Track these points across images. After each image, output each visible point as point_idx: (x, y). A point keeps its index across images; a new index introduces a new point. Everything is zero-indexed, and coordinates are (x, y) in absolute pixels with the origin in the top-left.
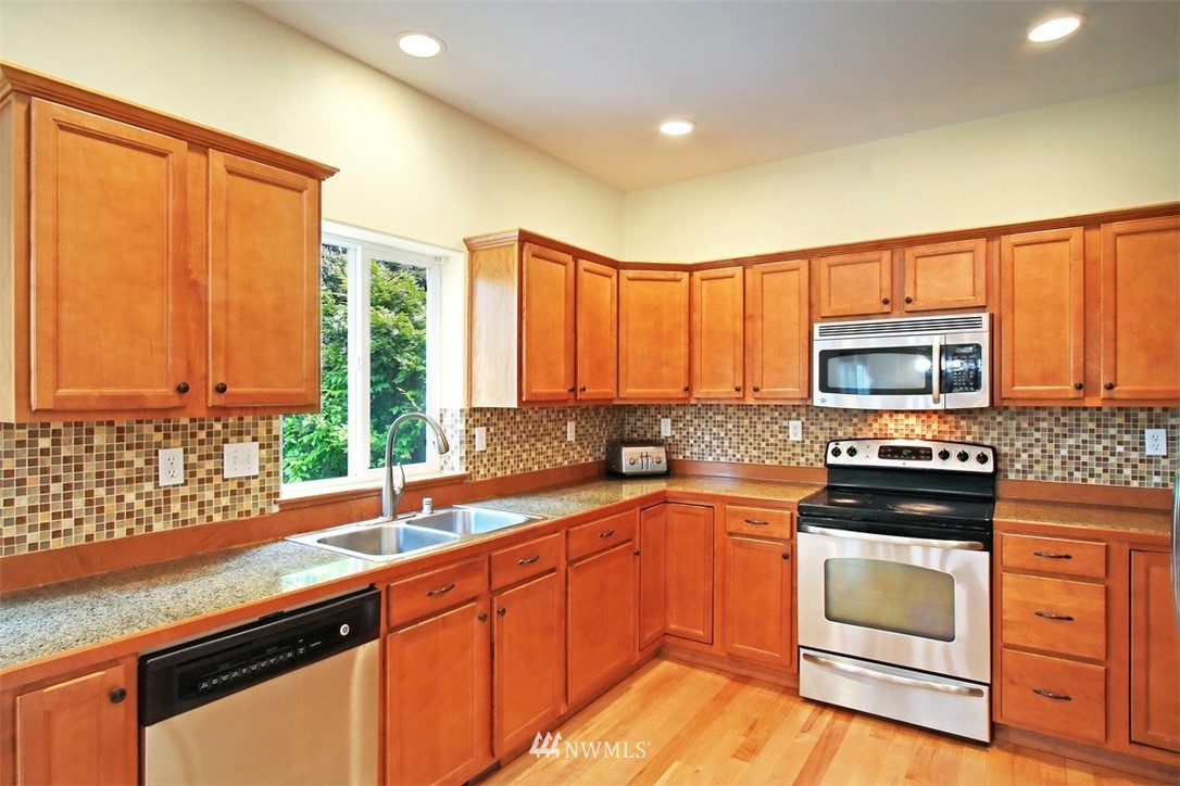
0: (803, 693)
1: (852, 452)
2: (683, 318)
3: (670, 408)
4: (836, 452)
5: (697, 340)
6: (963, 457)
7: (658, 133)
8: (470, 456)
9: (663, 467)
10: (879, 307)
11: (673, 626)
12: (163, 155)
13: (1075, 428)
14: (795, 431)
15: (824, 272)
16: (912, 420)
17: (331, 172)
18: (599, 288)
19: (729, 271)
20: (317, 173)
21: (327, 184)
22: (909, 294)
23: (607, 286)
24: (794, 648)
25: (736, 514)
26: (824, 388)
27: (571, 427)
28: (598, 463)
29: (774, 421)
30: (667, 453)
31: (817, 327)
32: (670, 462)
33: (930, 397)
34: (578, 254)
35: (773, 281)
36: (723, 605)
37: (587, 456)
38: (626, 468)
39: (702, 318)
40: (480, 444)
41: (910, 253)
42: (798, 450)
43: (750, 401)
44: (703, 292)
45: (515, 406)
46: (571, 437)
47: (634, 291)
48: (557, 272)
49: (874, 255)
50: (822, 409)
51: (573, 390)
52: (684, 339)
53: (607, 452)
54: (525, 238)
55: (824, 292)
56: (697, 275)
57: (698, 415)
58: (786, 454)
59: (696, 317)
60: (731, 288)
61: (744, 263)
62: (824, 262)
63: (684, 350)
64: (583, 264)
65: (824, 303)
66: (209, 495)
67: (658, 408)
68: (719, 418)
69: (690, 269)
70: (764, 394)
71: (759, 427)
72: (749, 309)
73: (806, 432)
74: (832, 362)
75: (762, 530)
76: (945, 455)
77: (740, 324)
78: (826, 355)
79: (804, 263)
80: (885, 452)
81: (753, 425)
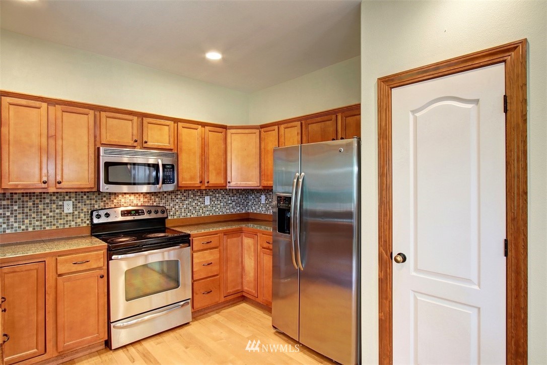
1: (107, 215)
4: (98, 217)
6: (157, 212)
10: (132, 143)
13: (188, 197)
14: (68, 207)
15: (104, 120)
22: (145, 139)
24: (108, 324)
25: (64, 262)
26: (107, 182)
29: (53, 202)
31: (102, 149)
36: (56, 322)
39: (11, 131)
41: (146, 120)
42: (70, 218)
44: (11, 113)
49: (129, 118)
55: (103, 130)
56: (6, 99)
59: (5, 131)
60: (38, 116)
61: (47, 101)
62: (104, 114)
65: (103, 137)
70: (63, 185)
71: (41, 207)
72: (52, 132)
73: (75, 207)
74: (110, 168)
75: (84, 267)
76: (150, 212)
77: (44, 140)
78: (107, 165)
79: (92, 112)
80: (124, 214)
81: (36, 205)
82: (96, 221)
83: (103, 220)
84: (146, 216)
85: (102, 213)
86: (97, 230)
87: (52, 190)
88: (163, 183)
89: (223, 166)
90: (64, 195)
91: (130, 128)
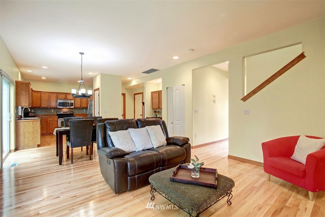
2: (40, 97)
5: (42, 100)
6: (71, 112)
10: (64, 99)
13: (79, 110)
14: (53, 111)
16: (66, 109)
19: (46, 93)
22: (67, 98)
26: (59, 106)
29: (50, 110)
31: (58, 100)
33: (69, 107)
35: (52, 95)
36: (49, 128)
41: (67, 94)
42: (53, 113)
44: (42, 95)
49: (63, 94)
52: (40, 100)
55: (58, 97)
56: (42, 93)
57: (38, 109)
58: (51, 113)
60: (47, 95)
61: (49, 92)
62: (58, 94)
70: (51, 106)
71: (48, 110)
72: (49, 97)
73: (54, 111)
75: (54, 120)
76: (69, 112)
77: (48, 99)
78: (59, 103)
79: (56, 94)
80: (63, 112)
81: (47, 110)
82: (58, 113)
83: (59, 113)
84: (68, 113)
85: (59, 112)
86: (58, 115)
87: (49, 107)
88: (71, 106)
89: (86, 103)
90: (52, 108)
91: (64, 96)
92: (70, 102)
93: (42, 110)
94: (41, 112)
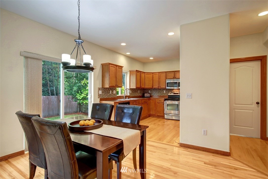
0: (165, 118)
1: (171, 94)
2: (152, 79)
3: (150, 89)
4: (169, 94)
5: (153, 81)
7: (150, 59)
8: (130, 94)
9: (149, 96)
10: (173, 78)
11: (151, 113)
12: (115, 67)
15: (167, 74)
16: (177, 90)
17: (123, 67)
18: (143, 75)
19: (157, 73)
20: (122, 67)
21: (123, 68)
22: (176, 77)
23: (144, 75)
24: (164, 113)
25: (158, 100)
26: (167, 86)
27: (139, 91)
28: (142, 96)
29: (162, 90)
30: (150, 95)
31: (166, 80)
32: (150, 96)
33: (177, 87)
34: (141, 72)
35: (162, 75)
36: (157, 110)
37: (140, 95)
38: (145, 96)
39: (154, 79)
40: (131, 93)
41: (176, 72)
42: (165, 94)
43: (159, 88)
44: (154, 76)
45: (135, 88)
46: (139, 92)
47: (146, 76)
48: (139, 74)
49: (172, 72)
50: (167, 89)
51: (141, 87)
52: (152, 81)
53: (143, 95)
54: (136, 71)
55: (167, 76)
56: (154, 74)
57: (153, 90)
58: (164, 94)
59: (153, 79)
60: (157, 75)
61: (159, 73)
62: (167, 73)
63: (152, 82)
64: (141, 73)
65: (167, 77)
66: (113, 95)
67: (149, 89)
68: (156, 90)
69: (153, 73)
70: (161, 87)
72: (159, 78)
73: (166, 92)
74: (168, 84)
75: (161, 101)
77: (158, 80)
78: (167, 83)
79: (165, 73)
80: (174, 94)
81: (160, 91)
82: (168, 95)
83: (170, 94)
90: (164, 89)
91: (172, 75)
92: (178, 82)
93: (156, 91)
94: (156, 92)
